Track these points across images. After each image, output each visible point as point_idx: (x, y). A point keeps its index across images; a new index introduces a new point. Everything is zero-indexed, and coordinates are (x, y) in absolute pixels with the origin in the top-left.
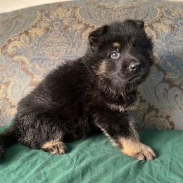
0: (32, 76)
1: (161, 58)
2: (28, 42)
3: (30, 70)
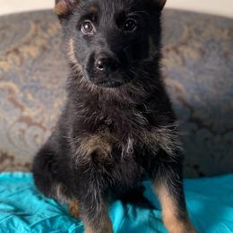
0: (22, 108)
1: (188, 90)
2: (18, 63)
3: (20, 101)
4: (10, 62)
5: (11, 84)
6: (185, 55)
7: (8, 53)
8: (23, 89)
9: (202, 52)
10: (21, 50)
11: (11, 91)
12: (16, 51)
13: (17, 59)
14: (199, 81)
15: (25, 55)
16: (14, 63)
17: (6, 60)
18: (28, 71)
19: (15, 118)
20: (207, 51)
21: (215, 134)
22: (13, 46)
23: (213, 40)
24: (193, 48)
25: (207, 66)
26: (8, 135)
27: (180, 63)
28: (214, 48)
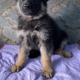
0: (13, 25)
1: (63, 17)
3: (12, 23)
4: (8, 11)
5: (9, 18)
6: (62, 6)
7: (8, 9)
8: (12, 19)
9: (67, 5)
10: (12, 7)
11: (9, 20)
12: (10, 8)
13: (11, 10)
14: (67, 14)
15: (13, 9)
16: (10, 11)
17: (7, 11)
18: (14, 14)
19: (11, 28)
20: (69, 4)
21: (72, 30)
22: (9, 6)
23: (70, 1)
24: (65, 4)
25: (69, 9)
26: (9, 33)
27: (61, 9)
28: (71, 3)
